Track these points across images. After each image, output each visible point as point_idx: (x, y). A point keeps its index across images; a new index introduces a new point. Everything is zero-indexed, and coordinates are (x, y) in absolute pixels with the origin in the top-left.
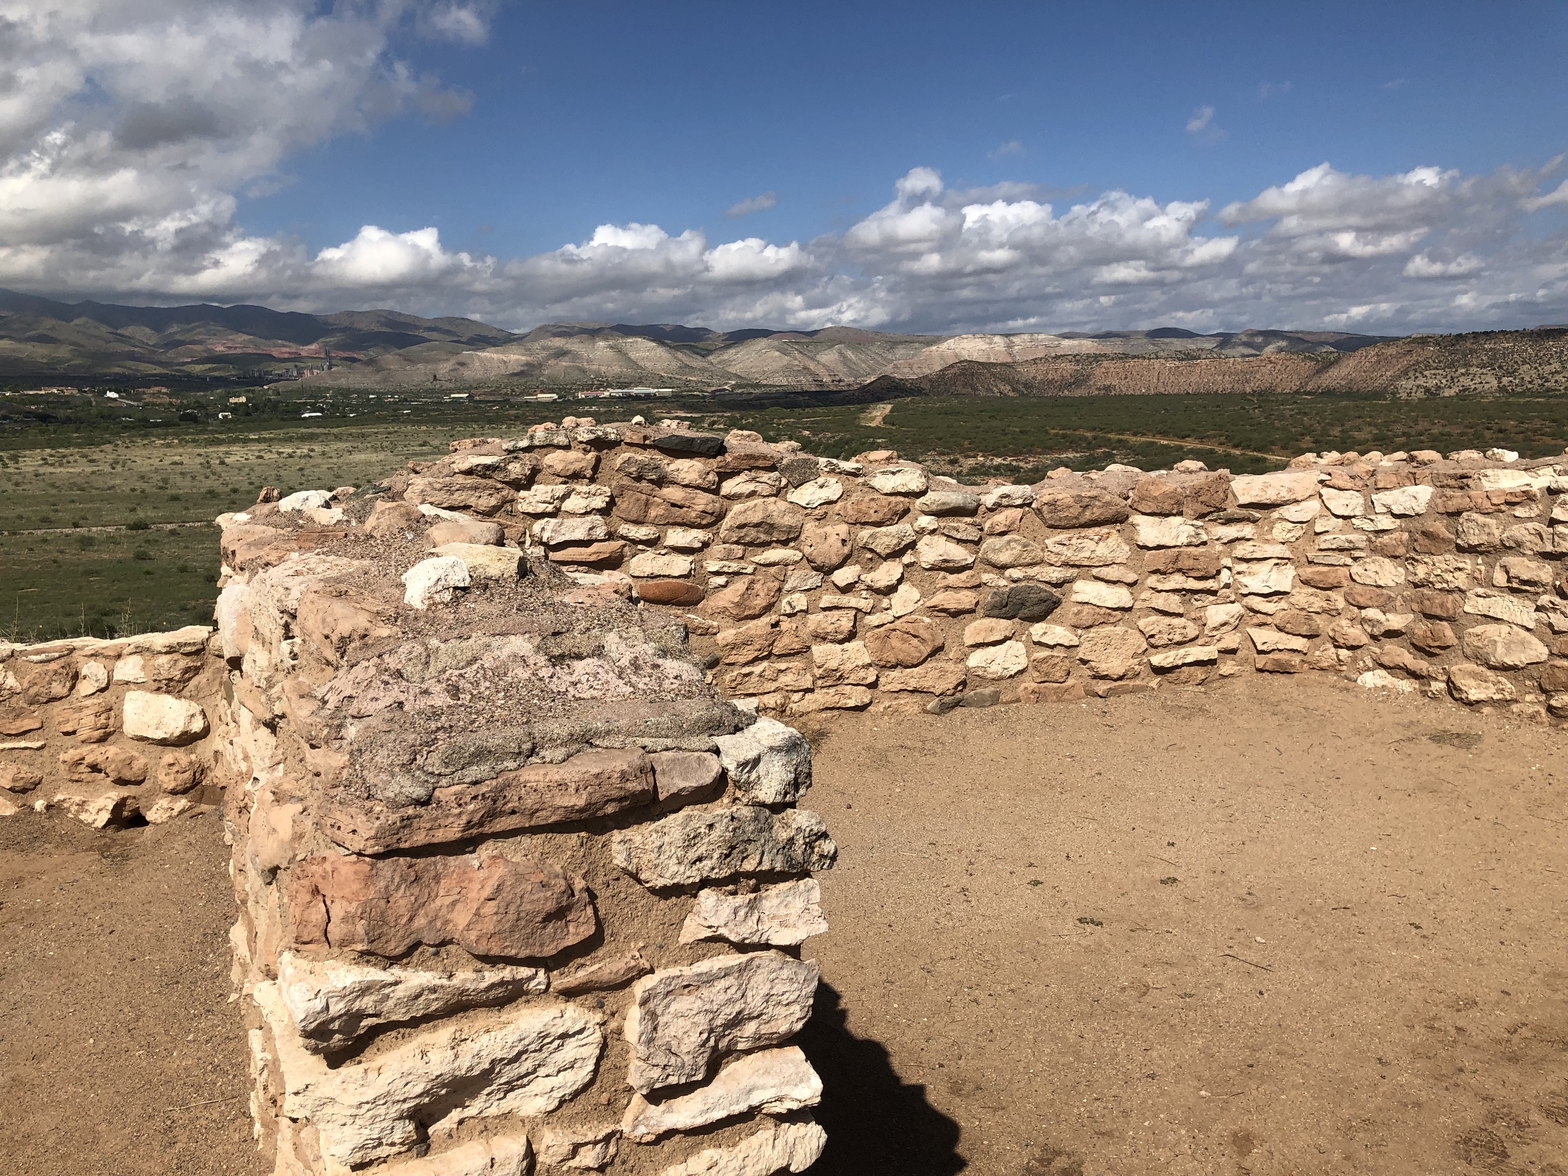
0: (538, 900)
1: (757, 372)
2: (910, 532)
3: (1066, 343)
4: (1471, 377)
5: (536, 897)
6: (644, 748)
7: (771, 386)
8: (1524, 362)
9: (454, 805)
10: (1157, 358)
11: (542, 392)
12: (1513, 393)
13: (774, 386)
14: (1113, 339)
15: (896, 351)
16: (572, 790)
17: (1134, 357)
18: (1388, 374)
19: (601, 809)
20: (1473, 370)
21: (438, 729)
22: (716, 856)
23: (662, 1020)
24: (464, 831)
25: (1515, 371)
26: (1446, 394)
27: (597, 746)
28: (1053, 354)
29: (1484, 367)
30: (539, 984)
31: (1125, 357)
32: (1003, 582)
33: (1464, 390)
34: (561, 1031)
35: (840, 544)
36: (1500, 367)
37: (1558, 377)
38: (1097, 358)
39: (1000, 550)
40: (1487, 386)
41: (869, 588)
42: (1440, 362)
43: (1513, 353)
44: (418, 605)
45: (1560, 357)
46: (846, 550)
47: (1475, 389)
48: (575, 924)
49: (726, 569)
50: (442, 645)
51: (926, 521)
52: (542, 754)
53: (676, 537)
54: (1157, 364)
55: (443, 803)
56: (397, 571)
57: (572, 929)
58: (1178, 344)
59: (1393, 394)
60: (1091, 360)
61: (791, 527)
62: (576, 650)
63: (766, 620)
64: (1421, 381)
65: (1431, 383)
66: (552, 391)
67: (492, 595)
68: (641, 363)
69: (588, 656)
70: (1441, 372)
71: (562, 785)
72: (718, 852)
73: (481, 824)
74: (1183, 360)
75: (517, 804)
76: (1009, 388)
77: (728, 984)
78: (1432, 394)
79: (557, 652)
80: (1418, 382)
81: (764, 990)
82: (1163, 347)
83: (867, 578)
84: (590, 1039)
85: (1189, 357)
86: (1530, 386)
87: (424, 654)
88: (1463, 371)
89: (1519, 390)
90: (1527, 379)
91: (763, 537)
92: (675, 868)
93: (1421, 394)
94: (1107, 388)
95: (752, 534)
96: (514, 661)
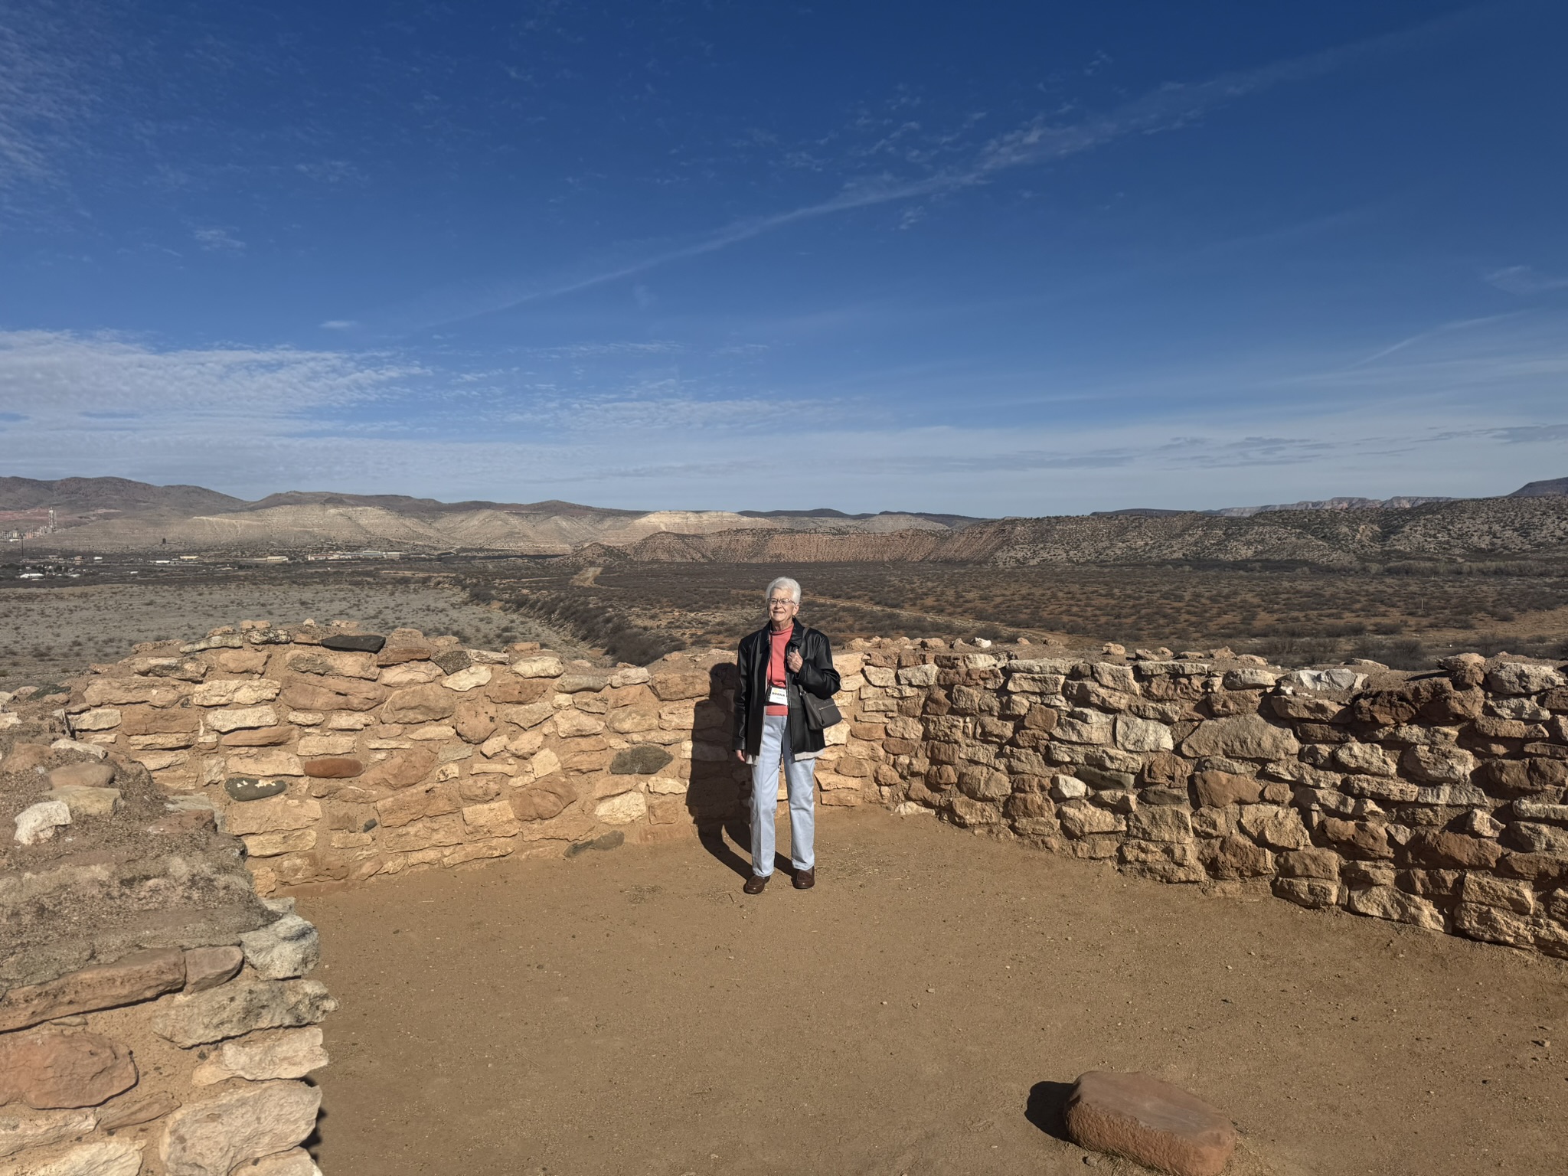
0: (87, 1065)
1: (480, 538)
2: (550, 708)
3: (745, 519)
4: (1047, 550)
5: (85, 1062)
6: (181, 947)
7: (493, 550)
8: (1084, 540)
9: (22, 1001)
10: (816, 532)
11: (272, 555)
12: (1078, 563)
13: (498, 551)
14: (782, 517)
15: (605, 523)
16: (118, 983)
17: (798, 532)
18: (989, 547)
19: (141, 994)
20: (1049, 545)
21: (18, 945)
22: (235, 1019)
23: (189, 1143)
24: (29, 1019)
25: (1078, 546)
26: (1031, 564)
27: (145, 948)
28: (735, 529)
29: (1056, 543)
30: (88, 1125)
31: (792, 531)
32: (626, 746)
33: (1044, 561)
34: (105, 1158)
35: (488, 720)
36: (1068, 543)
37: (1108, 552)
38: (769, 532)
39: (623, 720)
40: (1059, 558)
41: (515, 756)
42: (1025, 538)
43: (1076, 532)
44: (25, 841)
45: (1109, 536)
46: (492, 726)
47: (1051, 560)
48: (119, 1079)
49: (385, 746)
50: (34, 877)
51: (563, 699)
52: (98, 958)
53: (344, 720)
54: (815, 537)
55: (14, 1001)
56: (15, 810)
57: (116, 1083)
58: (832, 522)
59: (994, 563)
60: (764, 533)
61: (445, 708)
62: (145, 873)
63: (421, 788)
64: (1012, 554)
65: (1020, 555)
66: (281, 553)
67: (88, 829)
68: (370, 529)
69: (155, 877)
70: (1026, 546)
71: (112, 980)
72: (238, 1016)
73: (43, 1013)
74: (835, 534)
75: (73, 996)
76: (699, 555)
77: (244, 1111)
78: (1021, 563)
79: (128, 876)
80: (1010, 554)
81: (276, 1112)
82: (821, 524)
83: (512, 747)
84: (130, 1163)
85: (840, 532)
86: (1089, 558)
87: (19, 884)
88: (1042, 545)
89: (1081, 560)
90: (1087, 552)
91: (421, 718)
92: (202, 1032)
93: (1013, 563)
94: (778, 556)
95: (411, 715)
96: (92, 885)
